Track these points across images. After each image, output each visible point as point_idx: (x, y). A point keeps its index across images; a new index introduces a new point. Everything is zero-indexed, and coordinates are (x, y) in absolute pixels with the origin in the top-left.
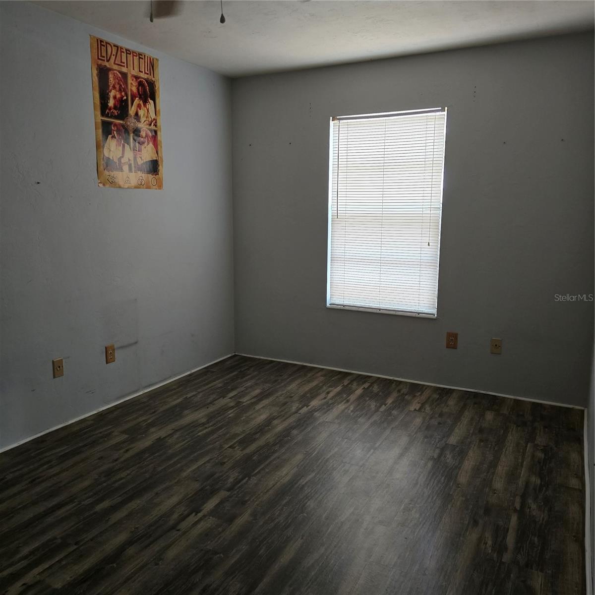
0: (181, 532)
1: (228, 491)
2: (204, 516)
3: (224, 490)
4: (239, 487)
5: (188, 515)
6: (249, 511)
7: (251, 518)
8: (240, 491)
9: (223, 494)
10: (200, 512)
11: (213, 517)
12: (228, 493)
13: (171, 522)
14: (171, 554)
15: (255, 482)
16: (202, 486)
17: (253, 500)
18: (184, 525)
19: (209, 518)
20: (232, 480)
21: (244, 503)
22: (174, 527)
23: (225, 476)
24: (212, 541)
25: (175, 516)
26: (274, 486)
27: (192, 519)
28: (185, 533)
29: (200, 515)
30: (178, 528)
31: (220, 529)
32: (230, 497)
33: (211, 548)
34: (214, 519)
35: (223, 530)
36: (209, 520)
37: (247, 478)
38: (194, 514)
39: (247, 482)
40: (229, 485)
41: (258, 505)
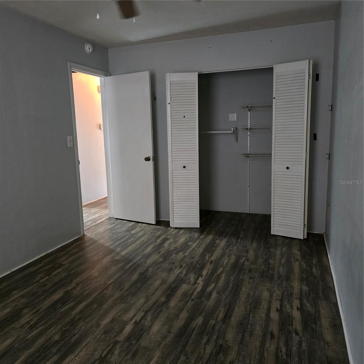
0: (142, 310)
1: (118, 341)
2: (130, 320)
3: (121, 341)
4: (109, 346)
5: (141, 320)
6: (102, 327)
7: (100, 322)
8: (108, 342)
9: (121, 338)
10: (134, 322)
11: (125, 321)
12: (118, 339)
13: (149, 314)
14: (142, 301)
15: (96, 353)
16: (139, 343)
17: (98, 335)
18: (141, 314)
19: (127, 320)
20: (116, 352)
21: (105, 332)
22: (147, 312)
23: (123, 356)
24: (123, 308)
25: (149, 318)
26: (81, 350)
27: (138, 318)
28: (139, 310)
29: (133, 321)
30: (144, 312)
31: (119, 314)
32: (116, 336)
33: (122, 304)
34: (124, 319)
35: (117, 314)
36: (127, 319)
37: (103, 356)
38: (138, 321)
39: (103, 352)
40: (118, 347)
41: (96, 332)
